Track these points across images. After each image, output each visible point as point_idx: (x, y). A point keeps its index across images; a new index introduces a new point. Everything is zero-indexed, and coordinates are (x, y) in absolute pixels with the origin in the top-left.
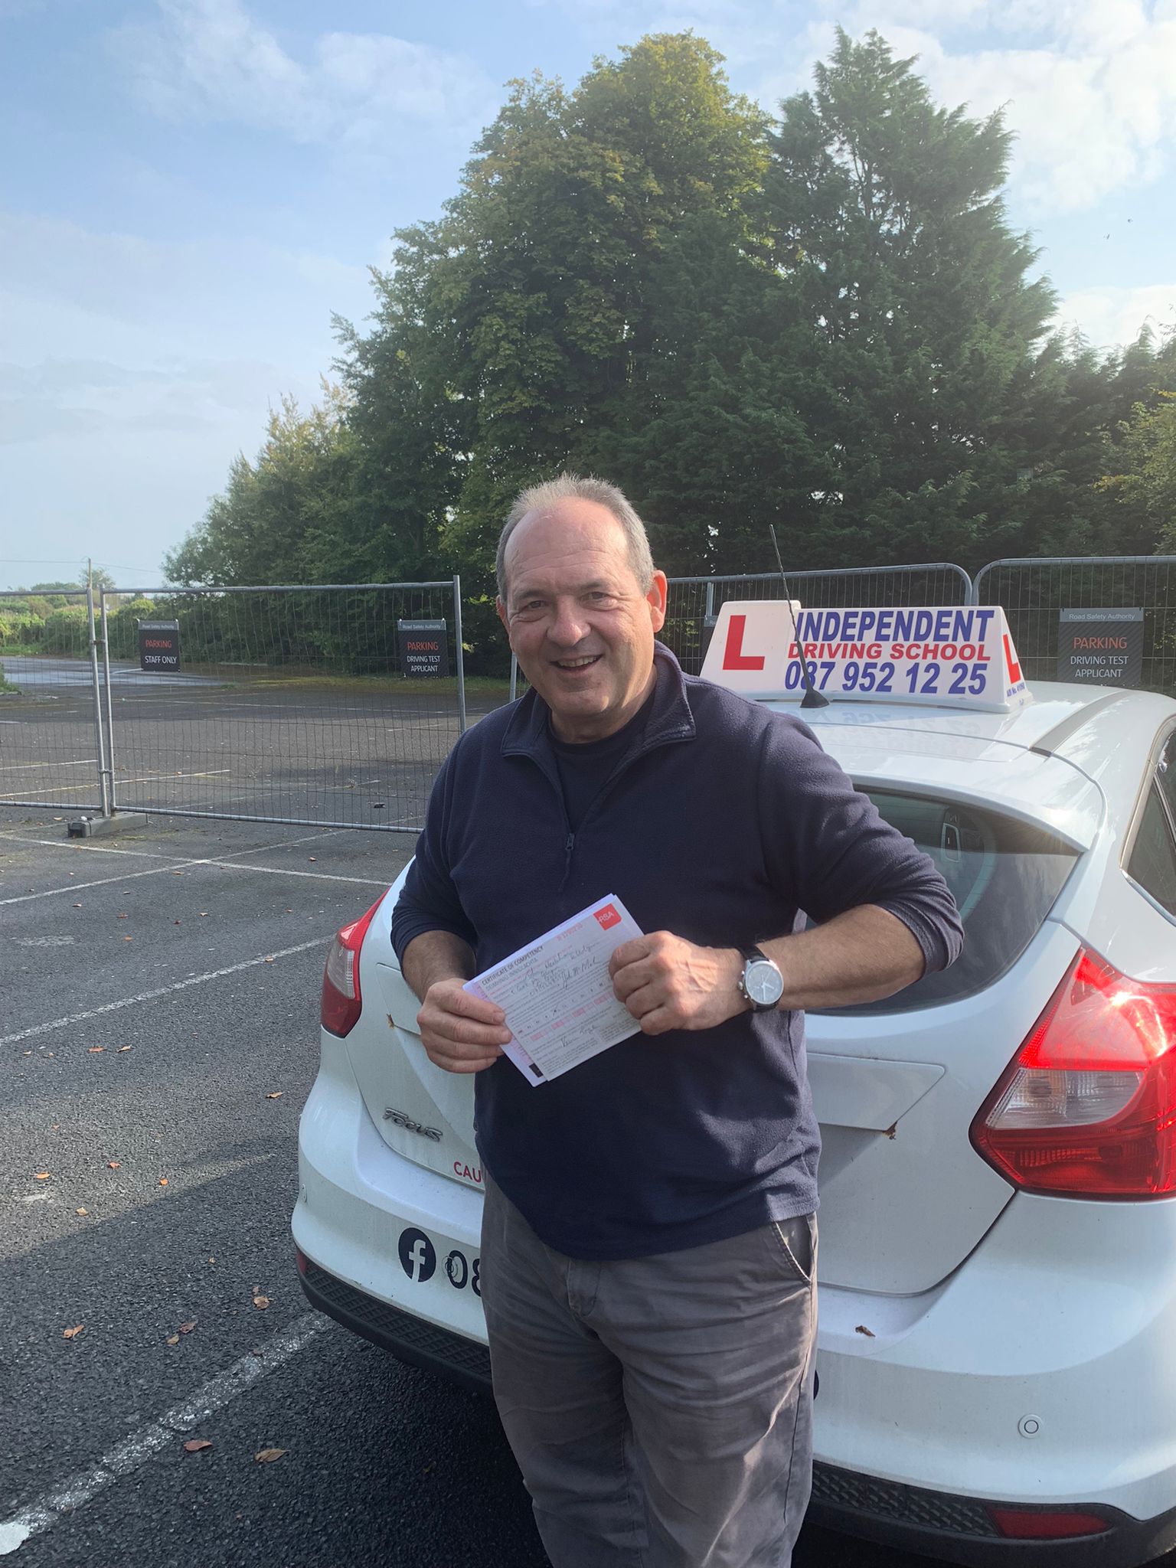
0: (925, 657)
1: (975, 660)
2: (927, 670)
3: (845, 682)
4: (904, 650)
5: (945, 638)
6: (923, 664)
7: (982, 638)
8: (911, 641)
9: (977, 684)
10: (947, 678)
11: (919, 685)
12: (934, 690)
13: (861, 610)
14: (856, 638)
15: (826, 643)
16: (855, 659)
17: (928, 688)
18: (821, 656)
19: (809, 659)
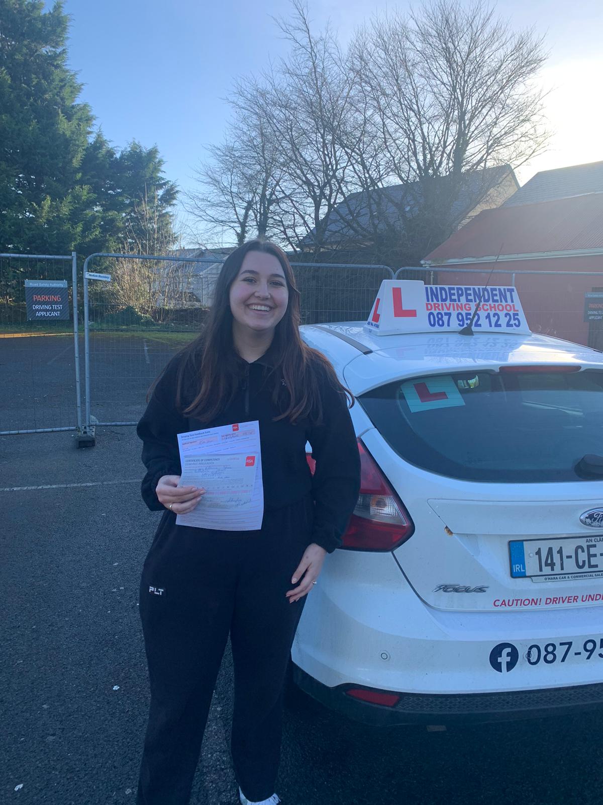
0: (491, 310)
1: (513, 312)
2: (494, 316)
4: (481, 306)
5: (497, 301)
6: (491, 313)
7: (512, 301)
8: (483, 302)
9: (516, 322)
10: (503, 321)
11: (493, 324)
12: (500, 326)
13: (455, 287)
14: (457, 300)
15: (444, 303)
16: (460, 311)
17: (497, 325)
18: (443, 309)
19: (437, 311)
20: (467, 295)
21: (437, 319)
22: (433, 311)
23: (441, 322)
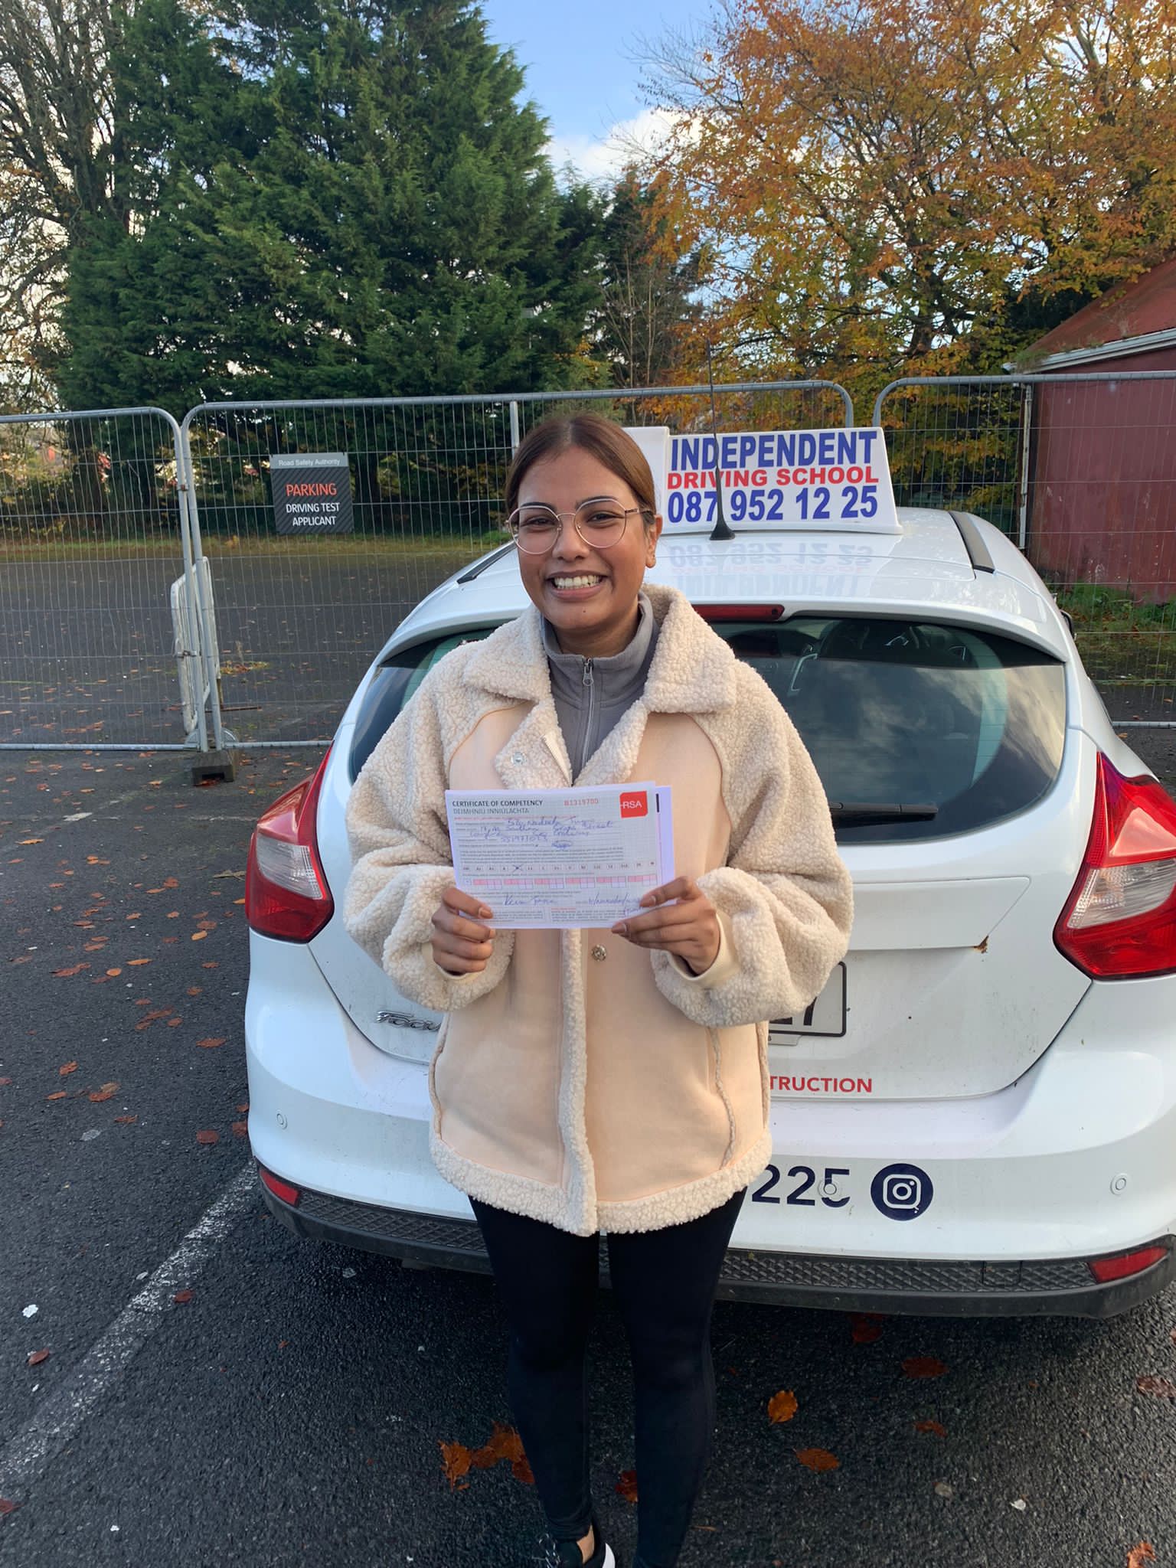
0: (812, 482)
1: (863, 483)
2: (817, 495)
3: (733, 512)
4: (790, 475)
5: (831, 461)
6: (812, 489)
7: (867, 460)
8: (797, 466)
9: (868, 506)
10: (837, 503)
11: (811, 511)
12: (826, 515)
13: (739, 435)
14: (738, 464)
15: (707, 471)
16: (741, 487)
17: (820, 514)
18: (703, 485)
19: (691, 489)
20: (764, 451)
21: (686, 506)
22: (681, 490)
23: (693, 513)
